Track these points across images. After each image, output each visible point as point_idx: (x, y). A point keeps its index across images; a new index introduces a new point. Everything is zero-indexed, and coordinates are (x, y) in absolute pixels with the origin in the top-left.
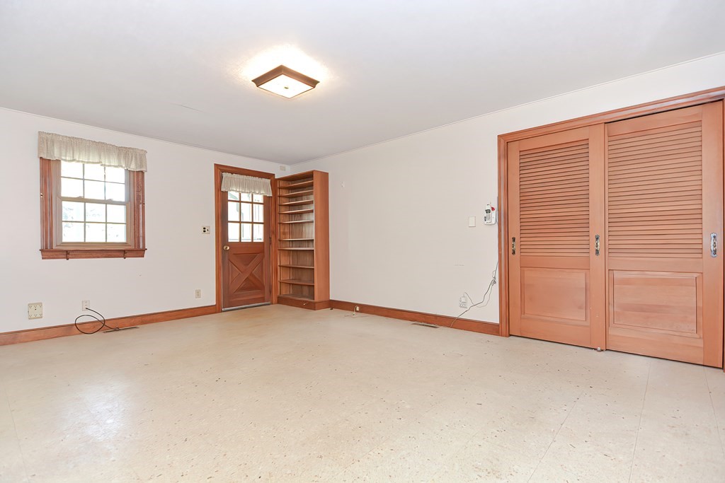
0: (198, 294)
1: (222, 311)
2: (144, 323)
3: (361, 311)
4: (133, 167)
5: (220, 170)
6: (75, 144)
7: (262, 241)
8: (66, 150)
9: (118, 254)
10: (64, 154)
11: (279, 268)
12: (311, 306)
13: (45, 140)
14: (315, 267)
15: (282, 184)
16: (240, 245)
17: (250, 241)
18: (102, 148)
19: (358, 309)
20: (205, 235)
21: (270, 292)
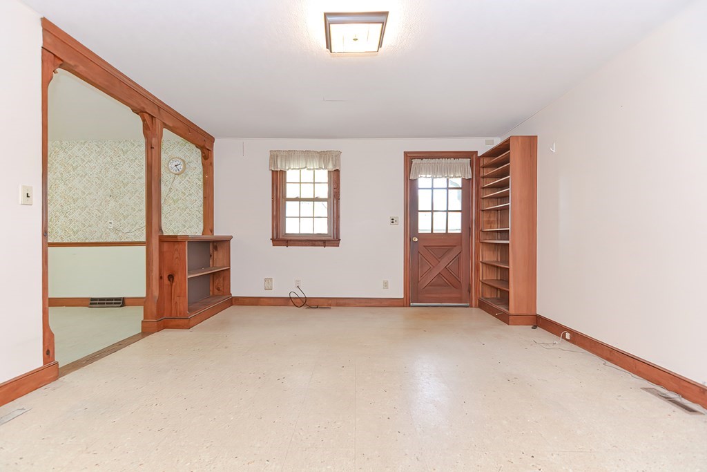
0: (386, 285)
1: (410, 306)
2: (338, 305)
3: (572, 341)
4: (331, 167)
5: (410, 157)
6: (290, 155)
7: (460, 232)
8: (286, 160)
9: (320, 243)
10: (284, 165)
11: (481, 264)
12: (505, 318)
13: (274, 156)
14: (511, 267)
15: (486, 161)
16: (432, 236)
17: (445, 232)
18: (308, 155)
19: (568, 336)
20: (393, 226)
21: (469, 291)
